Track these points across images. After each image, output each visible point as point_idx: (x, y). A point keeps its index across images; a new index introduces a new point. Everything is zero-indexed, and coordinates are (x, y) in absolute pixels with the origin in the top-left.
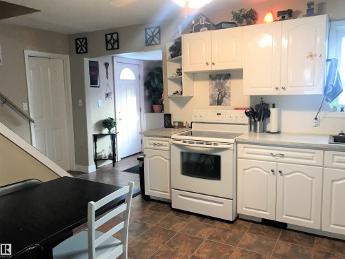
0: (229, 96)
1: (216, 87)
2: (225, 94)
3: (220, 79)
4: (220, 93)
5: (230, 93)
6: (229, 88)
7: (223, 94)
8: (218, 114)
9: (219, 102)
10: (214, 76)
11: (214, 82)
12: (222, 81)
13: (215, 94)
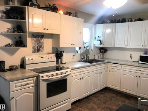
0: (43, 47)
1: (36, 42)
2: (41, 46)
3: (38, 37)
4: (39, 45)
5: (43, 46)
6: (43, 43)
7: (40, 46)
8: (42, 58)
9: (38, 51)
10: (35, 35)
11: (35, 39)
12: (39, 39)
13: (36, 46)
